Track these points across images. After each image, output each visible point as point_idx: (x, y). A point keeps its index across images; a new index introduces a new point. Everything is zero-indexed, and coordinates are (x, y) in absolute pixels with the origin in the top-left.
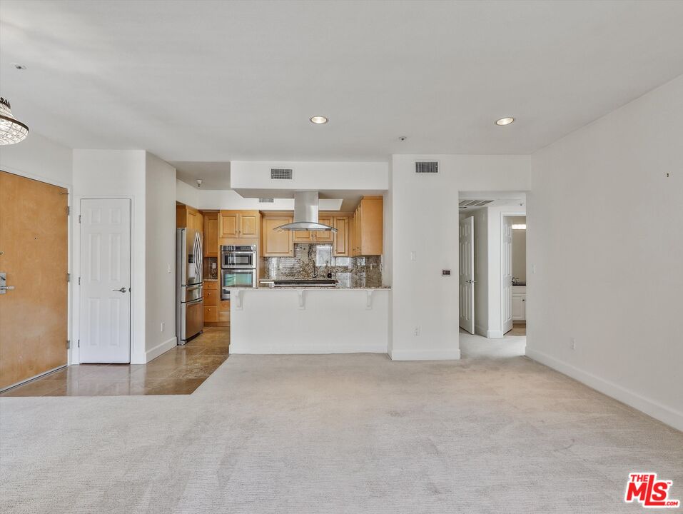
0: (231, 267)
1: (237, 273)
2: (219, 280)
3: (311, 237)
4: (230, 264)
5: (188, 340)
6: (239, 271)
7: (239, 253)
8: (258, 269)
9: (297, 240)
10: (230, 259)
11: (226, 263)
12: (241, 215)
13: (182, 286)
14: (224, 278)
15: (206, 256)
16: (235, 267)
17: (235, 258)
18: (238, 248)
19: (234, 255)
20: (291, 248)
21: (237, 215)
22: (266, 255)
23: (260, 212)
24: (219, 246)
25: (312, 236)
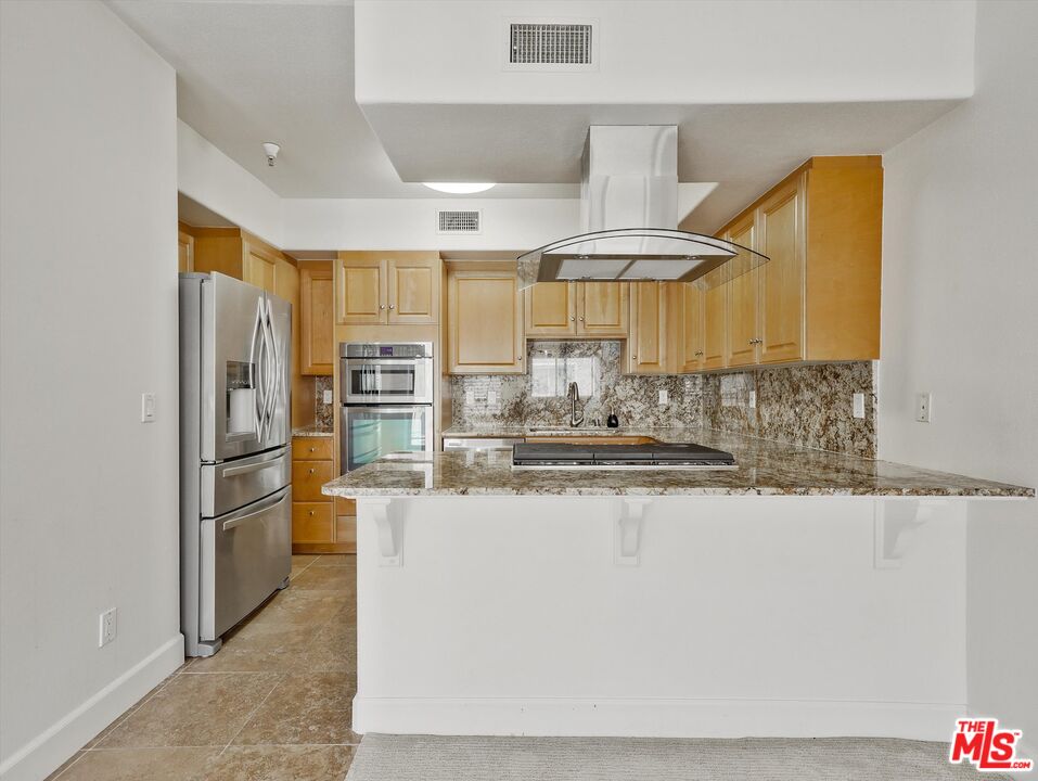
0: (371, 399)
1: (385, 417)
2: (336, 434)
3: (571, 324)
4: (367, 392)
5: (224, 638)
6: (389, 411)
7: (389, 362)
8: (438, 405)
9: (535, 332)
10: (368, 382)
11: (357, 389)
12: (392, 263)
13: (204, 463)
14: (351, 428)
15: (306, 371)
16: (379, 399)
17: (379, 376)
18: (387, 351)
19: (378, 368)
20: (521, 351)
21: (383, 264)
22: (457, 370)
23: (443, 256)
24: (336, 347)
25: (575, 320)
